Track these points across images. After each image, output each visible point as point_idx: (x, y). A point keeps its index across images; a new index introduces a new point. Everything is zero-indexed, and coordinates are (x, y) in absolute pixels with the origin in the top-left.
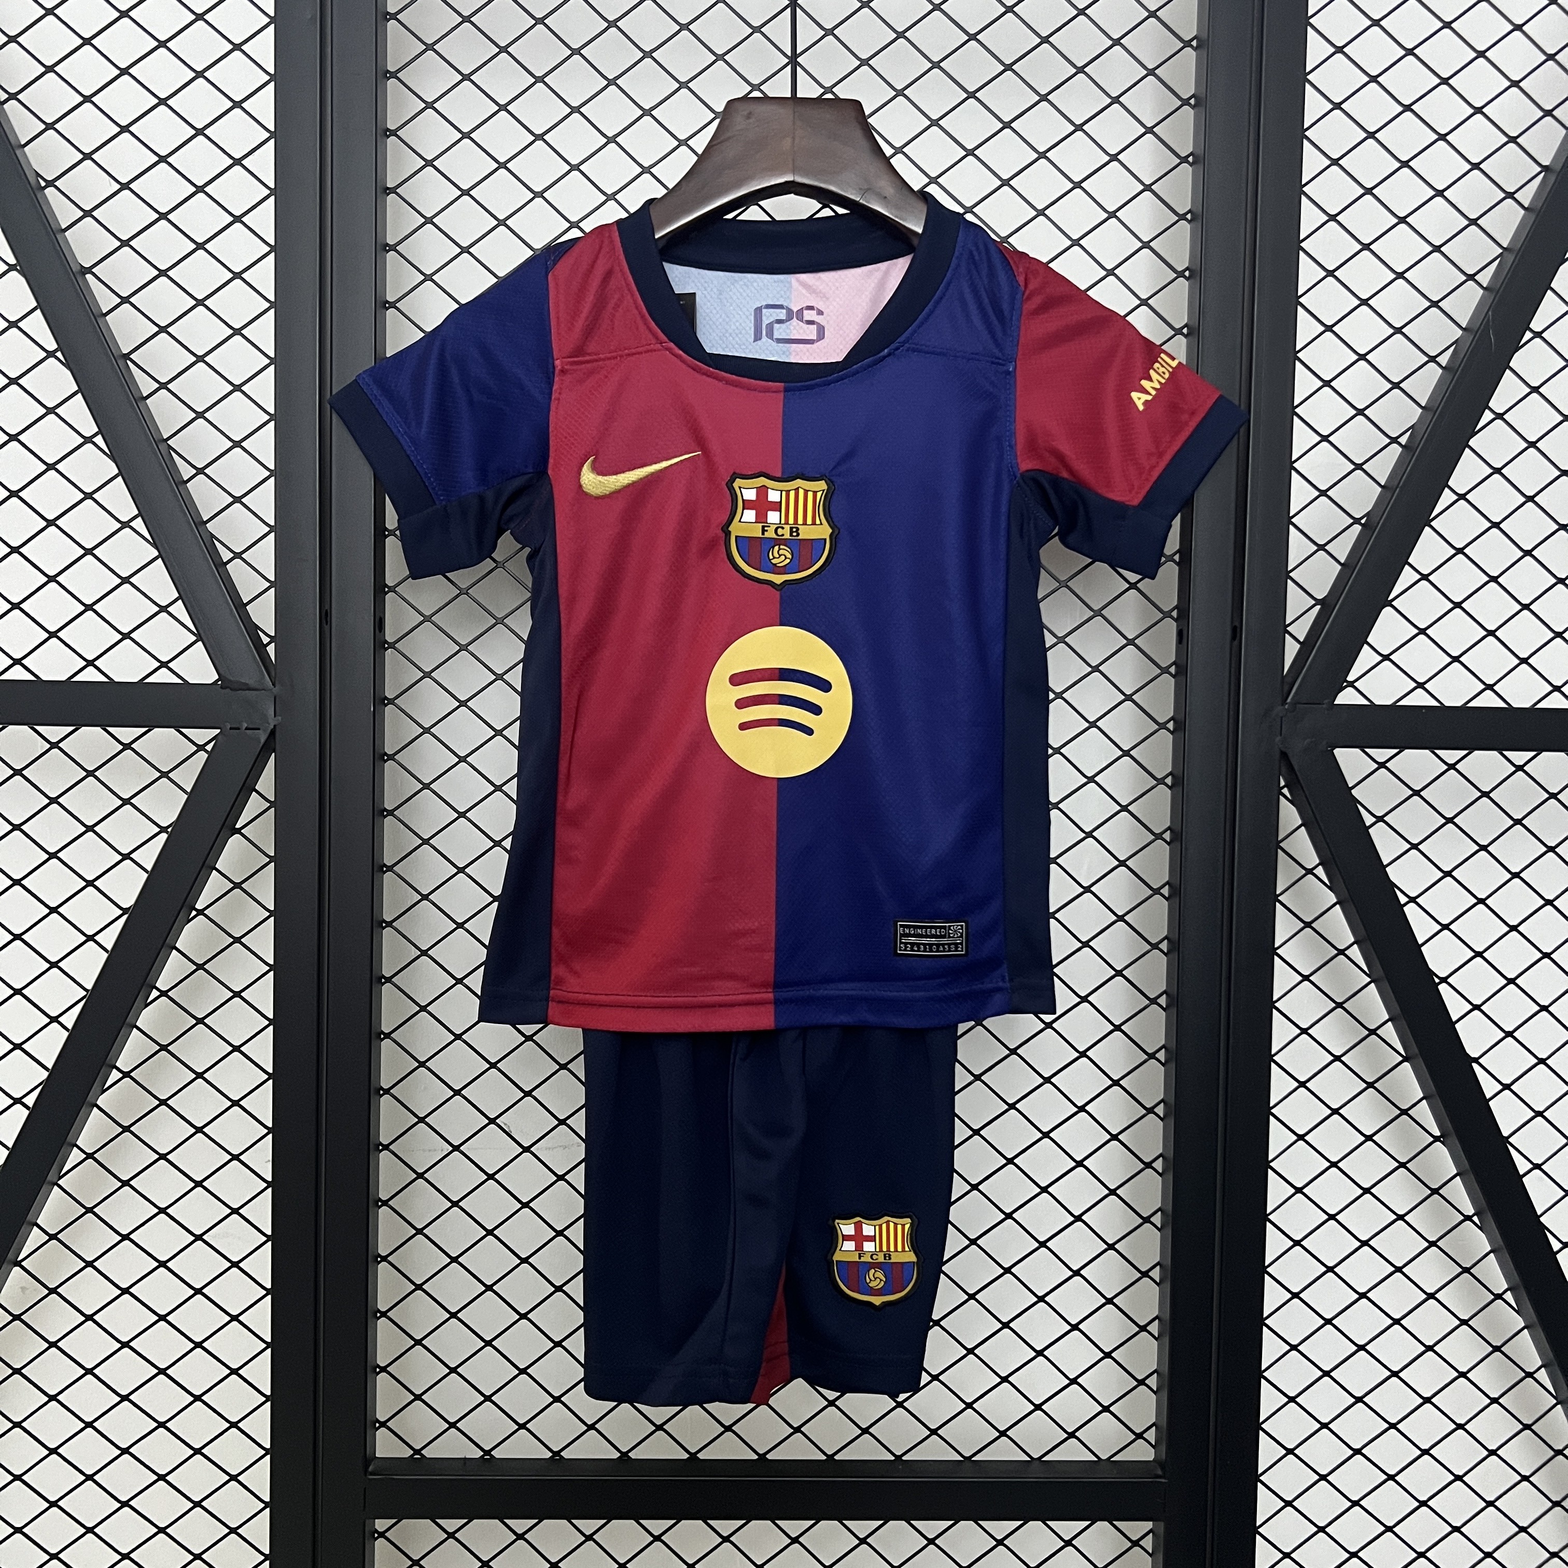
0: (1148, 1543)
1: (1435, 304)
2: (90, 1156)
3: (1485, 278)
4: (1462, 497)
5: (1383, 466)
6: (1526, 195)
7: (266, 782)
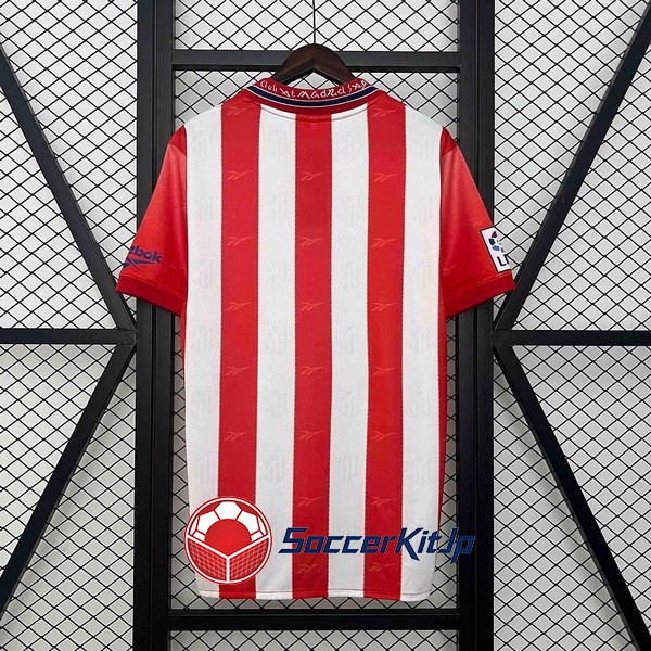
0: (454, 639)
1: (544, 188)
2: (69, 499)
3: (561, 179)
4: (556, 256)
5: (527, 246)
6: (574, 151)
7: (133, 364)
